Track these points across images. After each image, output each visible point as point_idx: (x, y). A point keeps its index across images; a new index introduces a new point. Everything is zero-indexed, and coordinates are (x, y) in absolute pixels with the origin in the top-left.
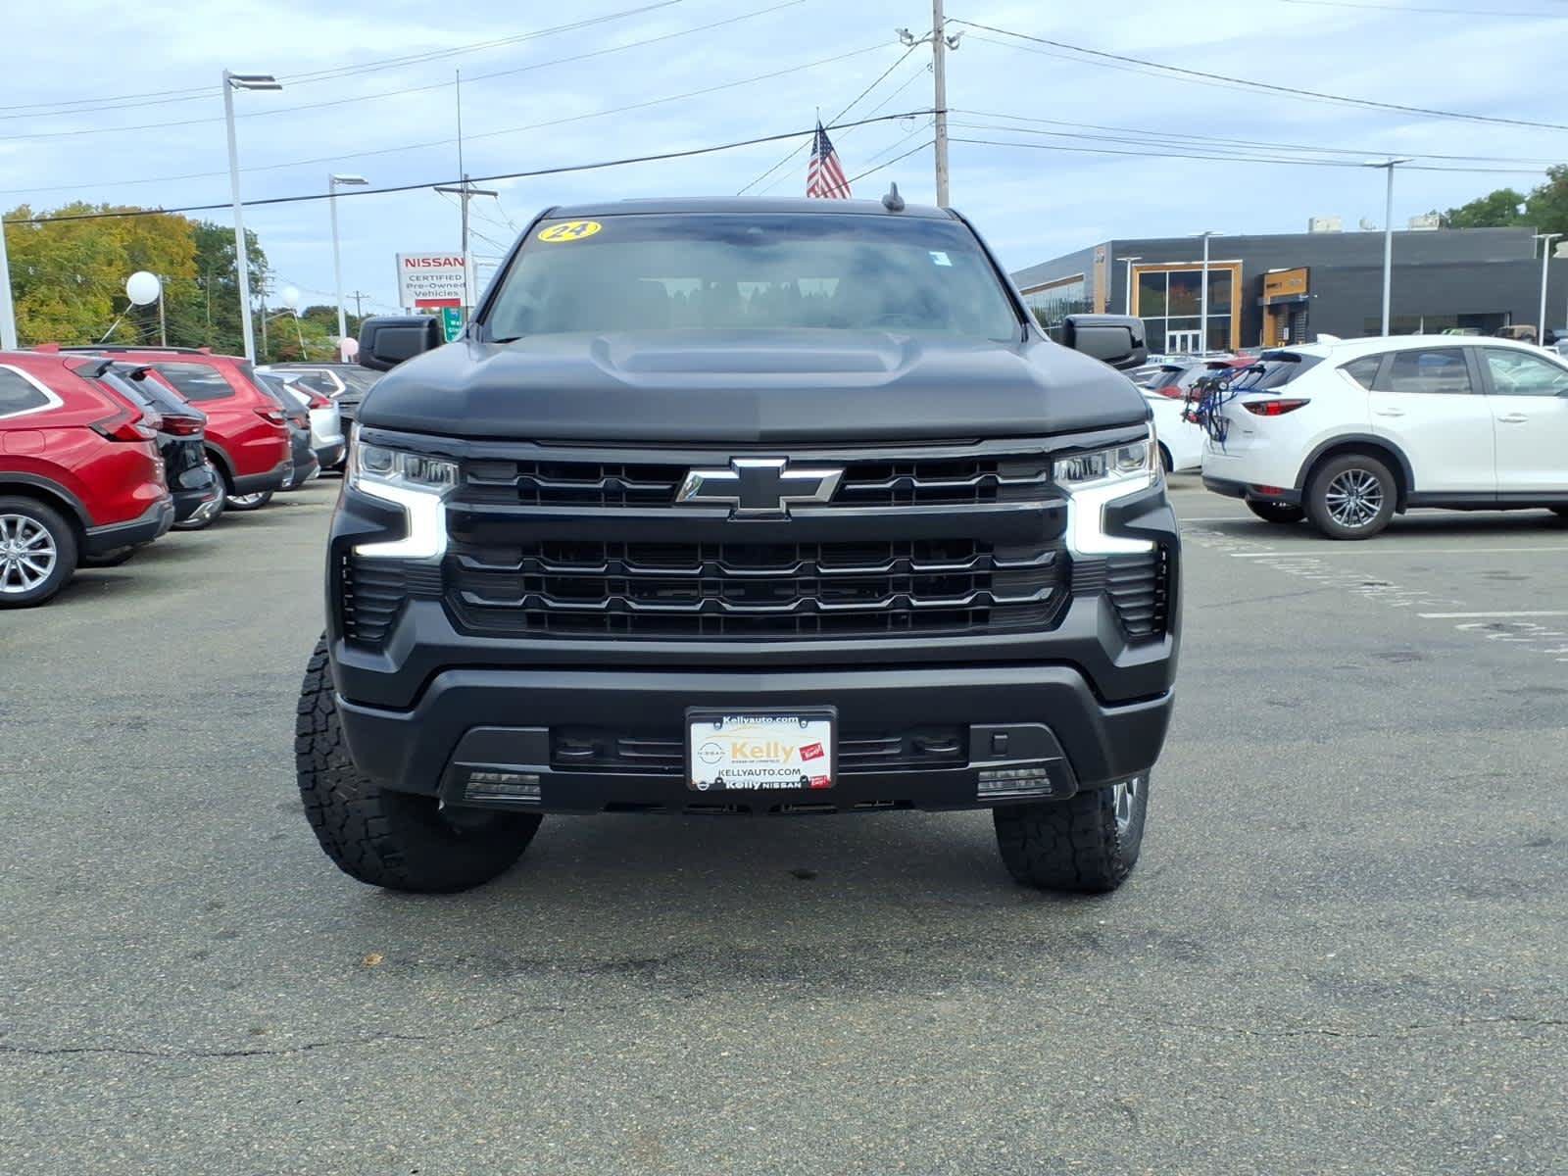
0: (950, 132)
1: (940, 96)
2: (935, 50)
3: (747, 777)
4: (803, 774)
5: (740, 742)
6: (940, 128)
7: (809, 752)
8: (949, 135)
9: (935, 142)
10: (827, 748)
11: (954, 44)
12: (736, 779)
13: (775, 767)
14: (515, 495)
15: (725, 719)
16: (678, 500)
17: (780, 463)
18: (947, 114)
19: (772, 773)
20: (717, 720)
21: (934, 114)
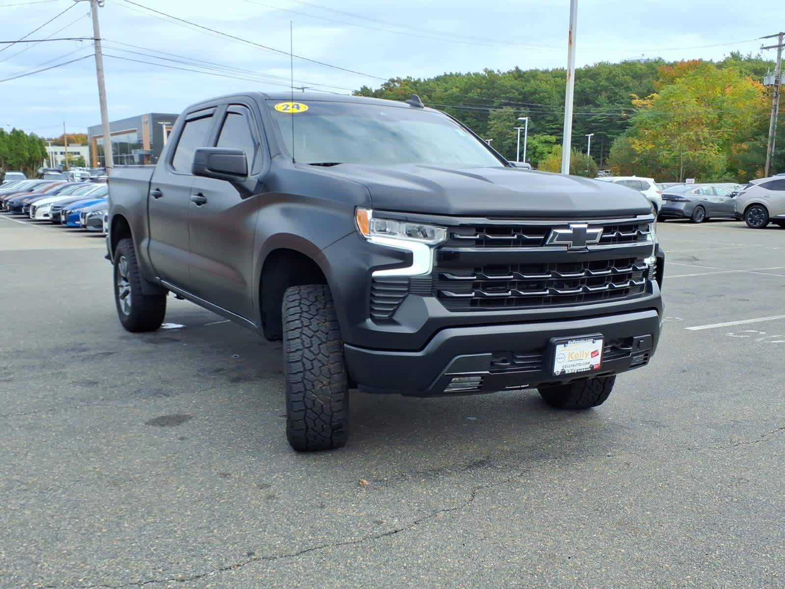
0: (103, 51)
1: (96, 31)
2: (92, 6)
3: (572, 368)
4: (591, 364)
5: (571, 352)
6: (97, 47)
7: (594, 354)
8: (103, 52)
9: (95, 55)
10: (600, 352)
11: (101, 4)
12: (569, 369)
13: (582, 362)
14: (474, 243)
15: (569, 342)
16: (547, 243)
17: (586, 226)
18: (101, 41)
19: (580, 364)
20: (565, 343)
21: (93, 41)
